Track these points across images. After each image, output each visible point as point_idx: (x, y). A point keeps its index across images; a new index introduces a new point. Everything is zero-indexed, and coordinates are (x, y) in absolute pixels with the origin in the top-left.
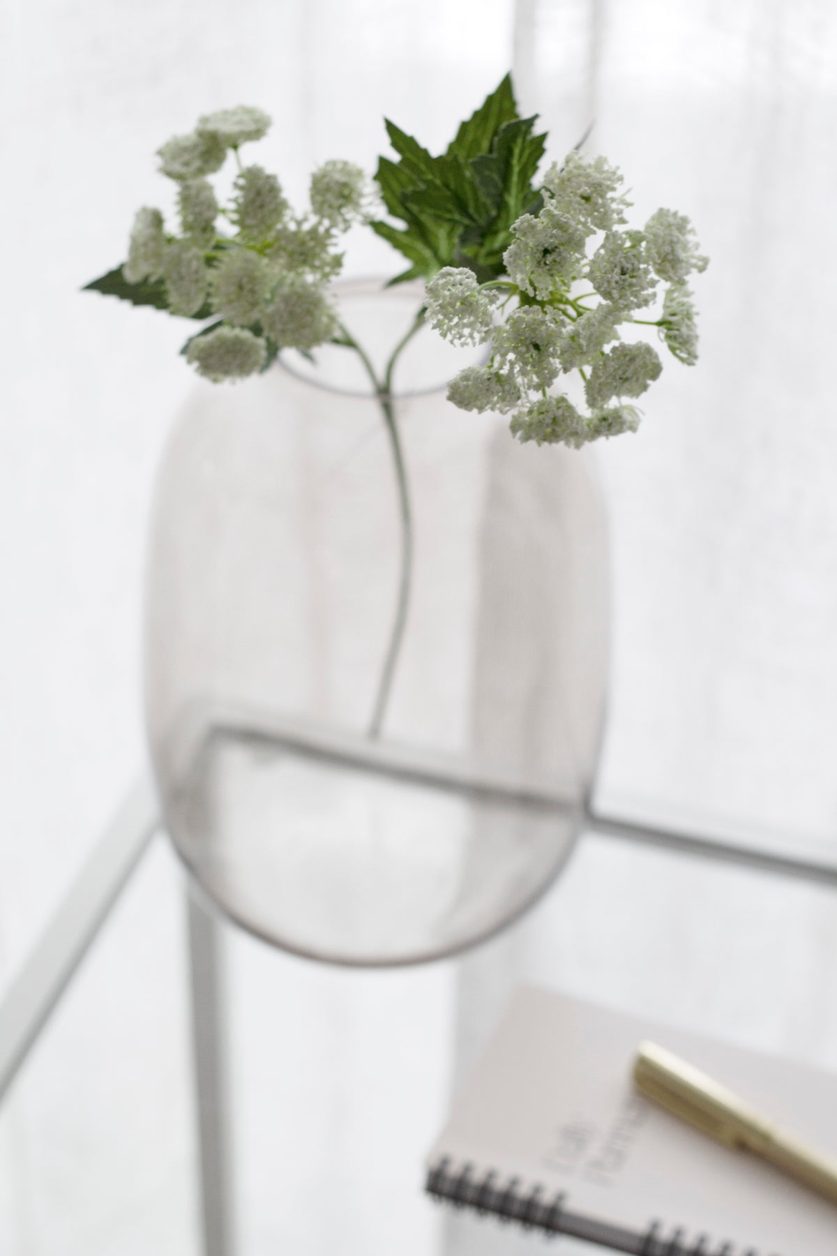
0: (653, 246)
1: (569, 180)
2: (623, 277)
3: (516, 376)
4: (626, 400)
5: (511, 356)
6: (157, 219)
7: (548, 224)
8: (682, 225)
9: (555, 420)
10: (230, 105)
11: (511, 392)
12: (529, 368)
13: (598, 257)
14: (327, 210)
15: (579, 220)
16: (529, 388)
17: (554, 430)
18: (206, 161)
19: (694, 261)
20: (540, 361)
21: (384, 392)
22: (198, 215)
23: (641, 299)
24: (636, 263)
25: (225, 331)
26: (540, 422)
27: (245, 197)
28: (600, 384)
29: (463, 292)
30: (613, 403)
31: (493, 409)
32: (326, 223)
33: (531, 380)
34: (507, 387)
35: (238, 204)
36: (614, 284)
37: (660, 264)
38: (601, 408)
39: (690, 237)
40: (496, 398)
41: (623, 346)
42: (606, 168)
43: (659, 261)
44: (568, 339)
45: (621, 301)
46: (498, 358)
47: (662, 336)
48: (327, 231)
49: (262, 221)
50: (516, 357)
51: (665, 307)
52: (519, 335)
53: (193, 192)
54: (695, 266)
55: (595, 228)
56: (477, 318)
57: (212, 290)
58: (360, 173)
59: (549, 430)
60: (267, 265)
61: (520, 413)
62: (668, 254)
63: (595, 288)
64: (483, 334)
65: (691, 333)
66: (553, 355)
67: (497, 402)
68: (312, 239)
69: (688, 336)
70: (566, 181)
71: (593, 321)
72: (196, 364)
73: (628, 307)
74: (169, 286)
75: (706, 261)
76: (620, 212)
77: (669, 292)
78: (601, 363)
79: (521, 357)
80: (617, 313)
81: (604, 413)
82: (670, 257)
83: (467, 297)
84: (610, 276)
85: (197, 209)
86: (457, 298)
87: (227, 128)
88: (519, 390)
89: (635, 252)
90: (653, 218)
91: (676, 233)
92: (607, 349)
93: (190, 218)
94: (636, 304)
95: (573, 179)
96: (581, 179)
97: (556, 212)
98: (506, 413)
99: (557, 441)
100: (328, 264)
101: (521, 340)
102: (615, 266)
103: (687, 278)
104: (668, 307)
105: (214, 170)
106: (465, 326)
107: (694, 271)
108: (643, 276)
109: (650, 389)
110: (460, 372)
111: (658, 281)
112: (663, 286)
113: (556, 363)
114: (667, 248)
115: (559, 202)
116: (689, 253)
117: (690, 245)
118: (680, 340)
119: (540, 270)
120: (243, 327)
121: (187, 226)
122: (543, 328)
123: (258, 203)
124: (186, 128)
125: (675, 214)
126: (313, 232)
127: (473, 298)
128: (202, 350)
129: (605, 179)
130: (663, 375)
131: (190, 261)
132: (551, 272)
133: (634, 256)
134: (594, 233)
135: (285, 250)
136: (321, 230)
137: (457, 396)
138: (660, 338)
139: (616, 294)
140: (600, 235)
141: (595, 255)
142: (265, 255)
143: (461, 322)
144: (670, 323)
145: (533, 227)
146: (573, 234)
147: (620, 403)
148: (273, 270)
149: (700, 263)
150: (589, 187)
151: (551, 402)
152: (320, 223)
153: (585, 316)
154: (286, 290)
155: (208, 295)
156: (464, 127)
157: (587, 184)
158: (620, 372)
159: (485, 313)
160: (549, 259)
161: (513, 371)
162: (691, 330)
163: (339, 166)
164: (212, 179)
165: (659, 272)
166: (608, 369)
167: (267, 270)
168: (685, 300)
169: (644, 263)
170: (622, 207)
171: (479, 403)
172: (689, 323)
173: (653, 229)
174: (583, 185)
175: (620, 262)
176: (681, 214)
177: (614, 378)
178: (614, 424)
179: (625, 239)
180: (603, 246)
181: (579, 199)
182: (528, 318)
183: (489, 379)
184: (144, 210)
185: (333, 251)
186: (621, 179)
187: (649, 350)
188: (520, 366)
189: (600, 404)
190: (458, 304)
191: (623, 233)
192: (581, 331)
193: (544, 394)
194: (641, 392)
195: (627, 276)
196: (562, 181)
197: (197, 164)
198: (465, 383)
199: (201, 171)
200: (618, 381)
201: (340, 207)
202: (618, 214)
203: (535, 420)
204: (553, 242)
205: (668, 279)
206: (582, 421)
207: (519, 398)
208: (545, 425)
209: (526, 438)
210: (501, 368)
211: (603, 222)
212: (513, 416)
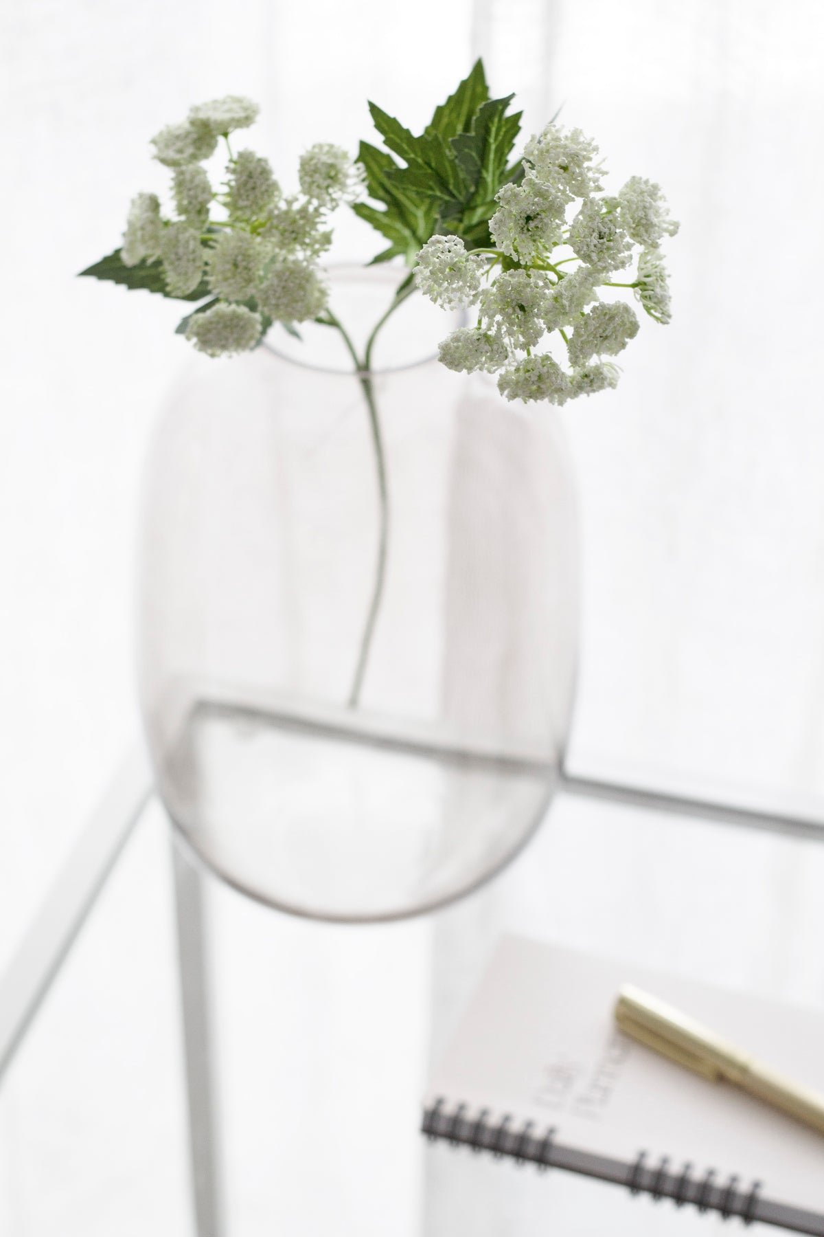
0: (628, 212)
1: (548, 151)
2: (601, 241)
3: (503, 336)
4: (605, 358)
5: (498, 318)
6: (154, 204)
7: (529, 192)
8: (653, 192)
9: (540, 377)
10: (220, 95)
11: (499, 351)
12: (515, 328)
13: (578, 222)
14: (316, 191)
15: (557, 188)
16: (516, 348)
17: (539, 387)
18: (199, 149)
19: (665, 226)
20: (526, 322)
21: (364, 369)
22: (192, 199)
23: (618, 261)
24: (612, 227)
25: (222, 307)
26: (526, 379)
27: (236, 180)
28: (582, 342)
29: (452, 258)
30: (593, 361)
31: (481, 369)
32: (315, 202)
33: (518, 340)
34: (495, 347)
35: (231, 187)
36: (592, 248)
37: (634, 229)
38: (584, 365)
39: (660, 203)
40: (484, 359)
41: (603, 306)
42: (581, 139)
43: (634, 226)
44: (551, 300)
45: (600, 264)
46: (485, 321)
47: (638, 297)
48: (316, 210)
49: (255, 202)
50: (503, 319)
51: (640, 269)
52: (505, 297)
53: (188, 177)
54: (666, 230)
55: (573, 196)
56: (465, 282)
57: (208, 268)
58: (345, 155)
59: (534, 387)
60: (260, 244)
61: (507, 372)
62: (642, 218)
63: (575, 252)
64: (471, 298)
65: (665, 293)
66: (538, 316)
67: (486, 362)
68: (302, 218)
69: (662, 296)
70: (544, 153)
71: (574, 282)
72: (194, 340)
73: (606, 269)
74: (166, 266)
75: (676, 225)
76: (596, 181)
77: (643, 255)
78: (583, 322)
79: (507, 317)
80: (596, 274)
81: (586, 371)
82: (644, 222)
83: (455, 263)
84: (589, 240)
85: (192, 193)
86: (446, 264)
87: (218, 116)
88: (506, 350)
89: (611, 217)
90: (626, 186)
91: (648, 199)
92: (587, 309)
93: (185, 202)
94: (613, 266)
95: (552, 150)
96: (558, 150)
97: (537, 181)
98: (494, 372)
99: (542, 398)
100: (316, 242)
101: (507, 302)
102: (593, 231)
103: (659, 241)
104: (642, 269)
105: (206, 157)
106: (454, 290)
107: (666, 235)
108: (620, 239)
109: (628, 347)
110: (450, 334)
111: (634, 244)
112: (638, 249)
113: (541, 323)
114: (641, 214)
115: (539, 172)
116: (661, 219)
117: (661, 211)
118: (655, 300)
119: (523, 236)
120: (238, 303)
121: (182, 210)
122: (529, 289)
123: (250, 185)
124: (178, 118)
125: (646, 182)
126: (303, 211)
127: (461, 264)
128: (200, 326)
129: (581, 150)
130: (640, 333)
131: (187, 242)
132: (533, 238)
133: (610, 221)
134: (573, 200)
135: (277, 228)
136: (311, 209)
137: (448, 357)
138: (637, 299)
139: (594, 257)
140: (579, 201)
141: (574, 220)
142: (259, 234)
143: (450, 287)
144: (645, 284)
145: (516, 195)
146: (553, 201)
147: (600, 360)
148: (266, 247)
149: (671, 228)
150: (567, 158)
151: (536, 360)
152: (309, 202)
153: (566, 279)
154: (278, 266)
155: (205, 273)
156: (439, 111)
157: (564, 154)
158: (601, 330)
159: (473, 278)
160: (532, 225)
161: (501, 331)
162: (665, 291)
163: (326, 149)
164: (204, 164)
165: (634, 236)
166: (589, 328)
167: (259, 248)
168: (658, 263)
169: (619, 228)
170: (597, 175)
171: (468, 364)
172: (662, 284)
173: (627, 195)
174: (561, 155)
175: (598, 226)
176: (651, 182)
177: (595, 337)
178: (596, 380)
179: (602, 206)
180: (581, 212)
181: (558, 168)
182: (514, 281)
183: (478, 339)
184: (141, 195)
185: (322, 228)
186: (596, 149)
187: (626, 309)
188: (506, 327)
189: (582, 361)
190: (447, 270)
191: (600, 200)
192: (564, 292)
193: (529, 354)
194: (620, 350)
195: (605, 240)
196: (541, 152)
197: (190, 150)
198: (455, 344)
199: (194, 157)
200: (599, 339)
201: (328, 187)
202: (594, 183)
203: (521, 379)
204: (535, 210)
205: (643, 242)
206: (566, 378)
207: (506, 357)
208: (531, 383)
209: (513, 396)
210: (489, 329)
211: (581, 190)
212: (501, 375)
